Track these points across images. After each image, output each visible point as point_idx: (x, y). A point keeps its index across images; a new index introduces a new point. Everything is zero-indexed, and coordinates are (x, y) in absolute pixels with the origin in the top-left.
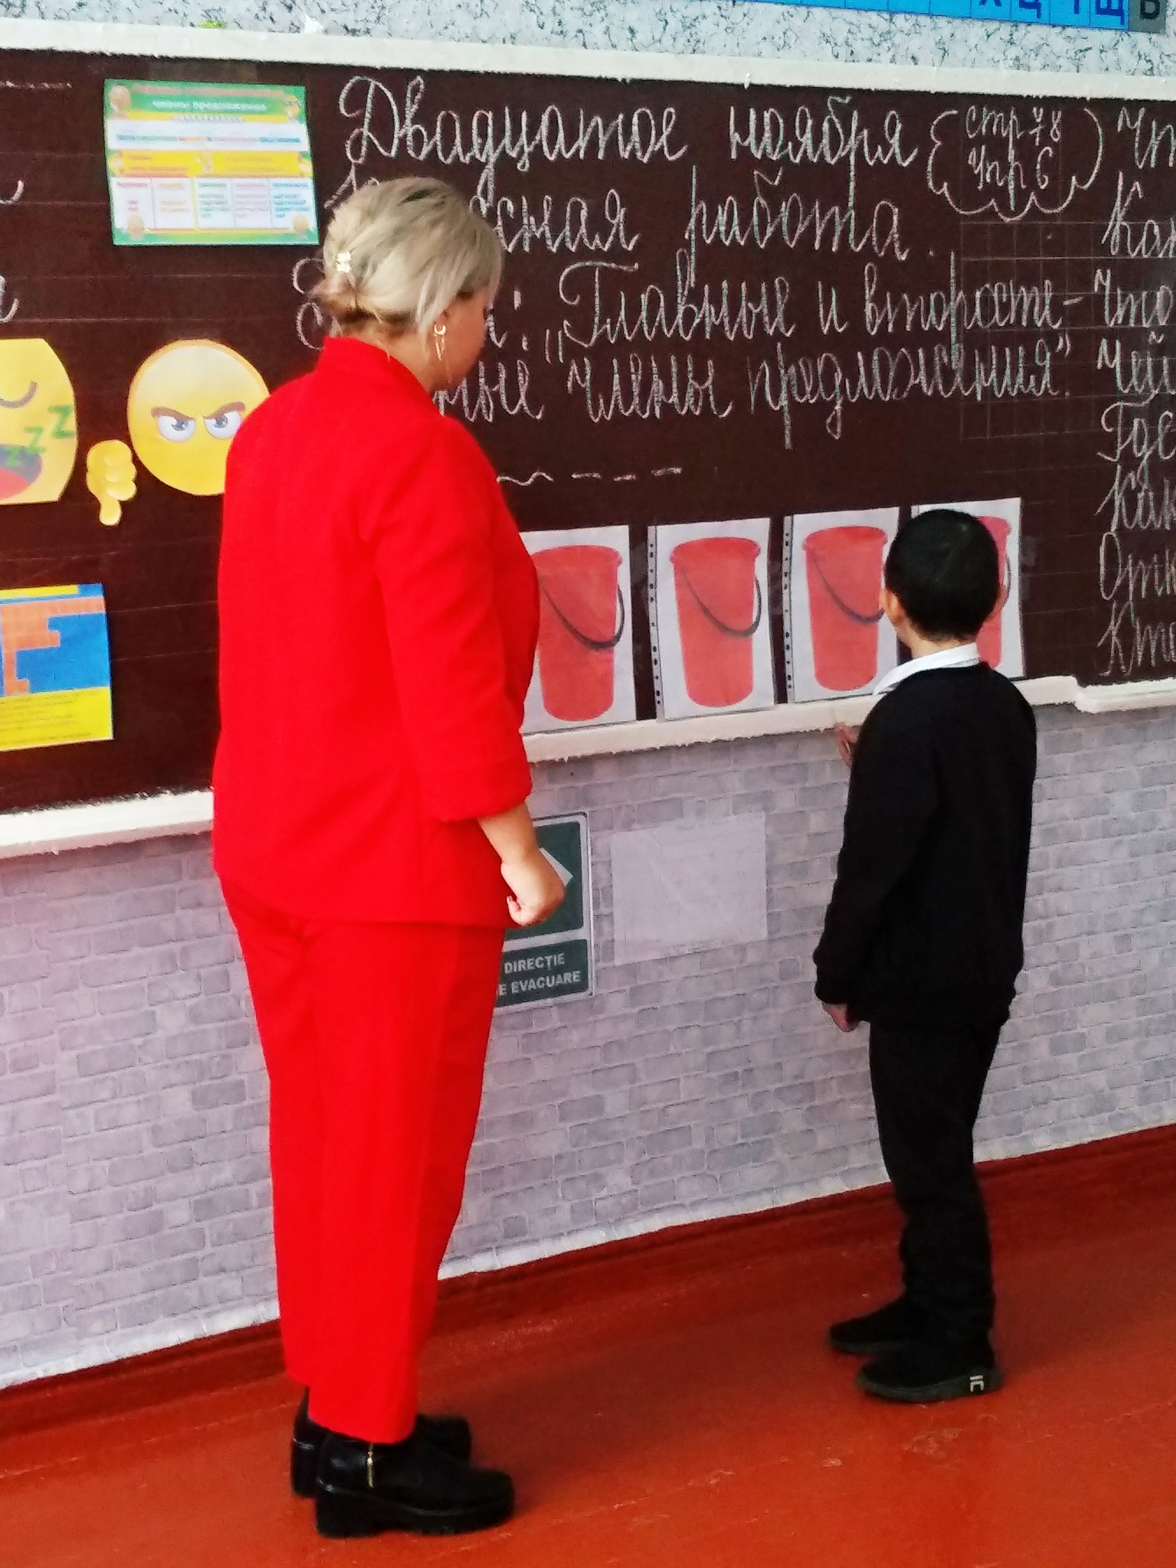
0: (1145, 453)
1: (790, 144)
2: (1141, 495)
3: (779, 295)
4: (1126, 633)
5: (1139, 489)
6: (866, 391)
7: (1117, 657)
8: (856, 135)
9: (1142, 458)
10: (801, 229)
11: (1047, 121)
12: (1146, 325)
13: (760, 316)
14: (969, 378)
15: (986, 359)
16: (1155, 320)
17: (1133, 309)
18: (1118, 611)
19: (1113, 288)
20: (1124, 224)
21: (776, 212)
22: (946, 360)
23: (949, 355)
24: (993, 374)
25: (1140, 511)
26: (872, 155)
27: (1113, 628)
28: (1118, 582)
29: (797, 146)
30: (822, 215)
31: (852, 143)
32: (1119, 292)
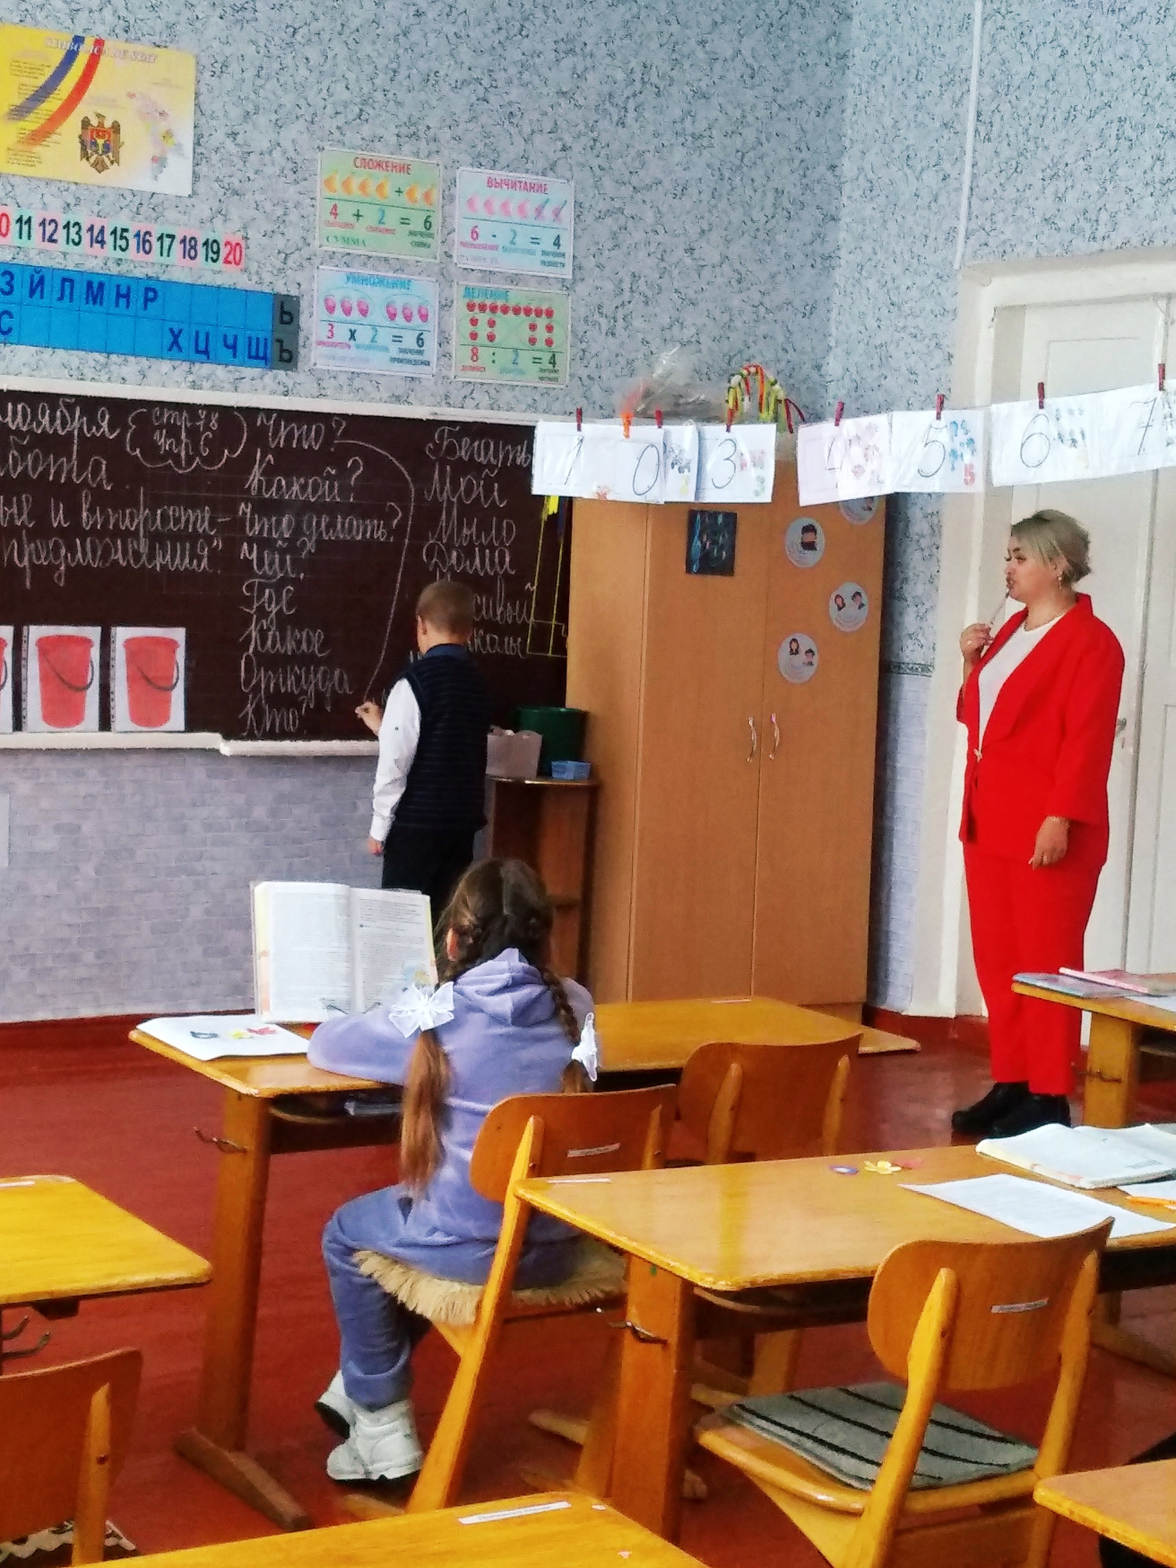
0: (274, 609)
1: (35, 423)
2: (270, 633)
3: (25, 504)
4: (259, 712)
5: (269, 629)
6: (81, 561)
7: (252, 726)
8: (79, 419)
9: (271, 612)
10: (40, 469)
11: (208, 418)
12: (274, 536)
13: (12, 515)
14: (151, 557)
15: (163, 548)
16: (282, 533)
17: (266, 527)
18: (253, 698)
19: (252, 514)
20: (262, 478)
21: (24, 459)
22: (136, 547)
23: (138, 545)
24: (168, 557)
25: (269, 643)
26: (89, 431)
27: (249, 708)
28: (254, 682)
29: (39, 424)
30: (55, 462)
31: (76, 424)
32: (256, 516)
